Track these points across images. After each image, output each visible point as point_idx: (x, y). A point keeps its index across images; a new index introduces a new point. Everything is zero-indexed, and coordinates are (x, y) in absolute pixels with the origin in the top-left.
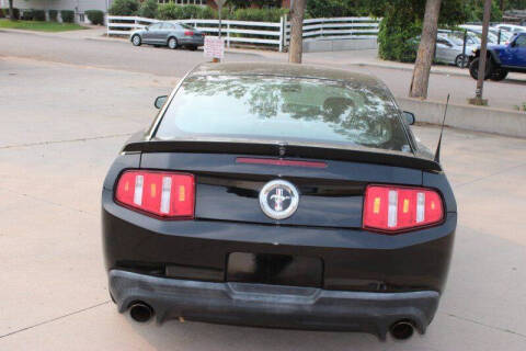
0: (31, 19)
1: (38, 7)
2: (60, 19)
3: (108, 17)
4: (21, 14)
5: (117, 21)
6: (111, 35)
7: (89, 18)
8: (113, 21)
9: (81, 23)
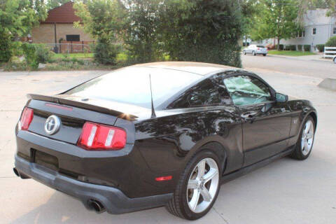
0: (289, 50)
1: (293, 44)
2: (303, 50)
3: (326, 48)
4: (285, 47)
5: (330, 50)
6: (326, 58)
7: (318, 48)
8: (328, 50)
9: (314, 52)
